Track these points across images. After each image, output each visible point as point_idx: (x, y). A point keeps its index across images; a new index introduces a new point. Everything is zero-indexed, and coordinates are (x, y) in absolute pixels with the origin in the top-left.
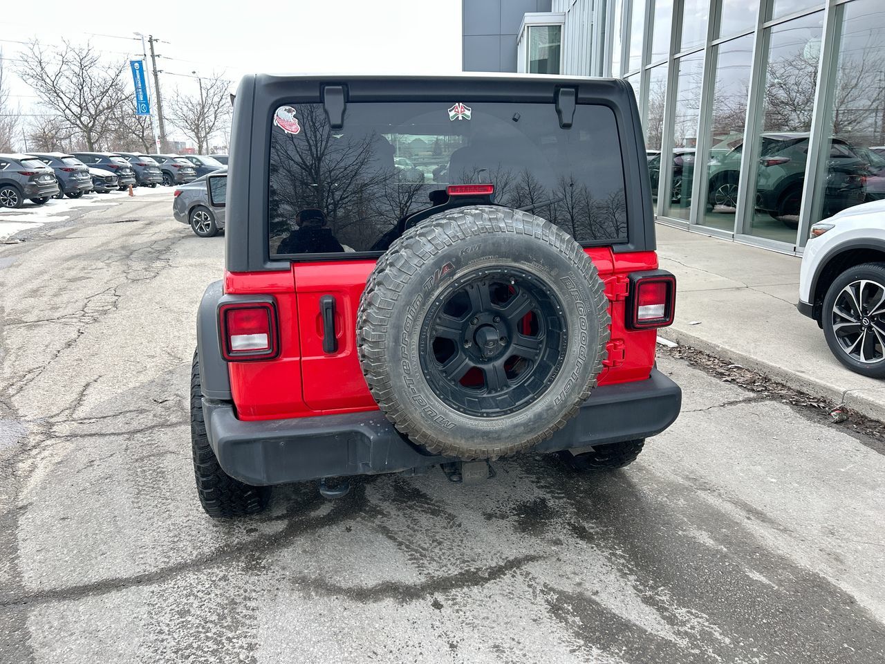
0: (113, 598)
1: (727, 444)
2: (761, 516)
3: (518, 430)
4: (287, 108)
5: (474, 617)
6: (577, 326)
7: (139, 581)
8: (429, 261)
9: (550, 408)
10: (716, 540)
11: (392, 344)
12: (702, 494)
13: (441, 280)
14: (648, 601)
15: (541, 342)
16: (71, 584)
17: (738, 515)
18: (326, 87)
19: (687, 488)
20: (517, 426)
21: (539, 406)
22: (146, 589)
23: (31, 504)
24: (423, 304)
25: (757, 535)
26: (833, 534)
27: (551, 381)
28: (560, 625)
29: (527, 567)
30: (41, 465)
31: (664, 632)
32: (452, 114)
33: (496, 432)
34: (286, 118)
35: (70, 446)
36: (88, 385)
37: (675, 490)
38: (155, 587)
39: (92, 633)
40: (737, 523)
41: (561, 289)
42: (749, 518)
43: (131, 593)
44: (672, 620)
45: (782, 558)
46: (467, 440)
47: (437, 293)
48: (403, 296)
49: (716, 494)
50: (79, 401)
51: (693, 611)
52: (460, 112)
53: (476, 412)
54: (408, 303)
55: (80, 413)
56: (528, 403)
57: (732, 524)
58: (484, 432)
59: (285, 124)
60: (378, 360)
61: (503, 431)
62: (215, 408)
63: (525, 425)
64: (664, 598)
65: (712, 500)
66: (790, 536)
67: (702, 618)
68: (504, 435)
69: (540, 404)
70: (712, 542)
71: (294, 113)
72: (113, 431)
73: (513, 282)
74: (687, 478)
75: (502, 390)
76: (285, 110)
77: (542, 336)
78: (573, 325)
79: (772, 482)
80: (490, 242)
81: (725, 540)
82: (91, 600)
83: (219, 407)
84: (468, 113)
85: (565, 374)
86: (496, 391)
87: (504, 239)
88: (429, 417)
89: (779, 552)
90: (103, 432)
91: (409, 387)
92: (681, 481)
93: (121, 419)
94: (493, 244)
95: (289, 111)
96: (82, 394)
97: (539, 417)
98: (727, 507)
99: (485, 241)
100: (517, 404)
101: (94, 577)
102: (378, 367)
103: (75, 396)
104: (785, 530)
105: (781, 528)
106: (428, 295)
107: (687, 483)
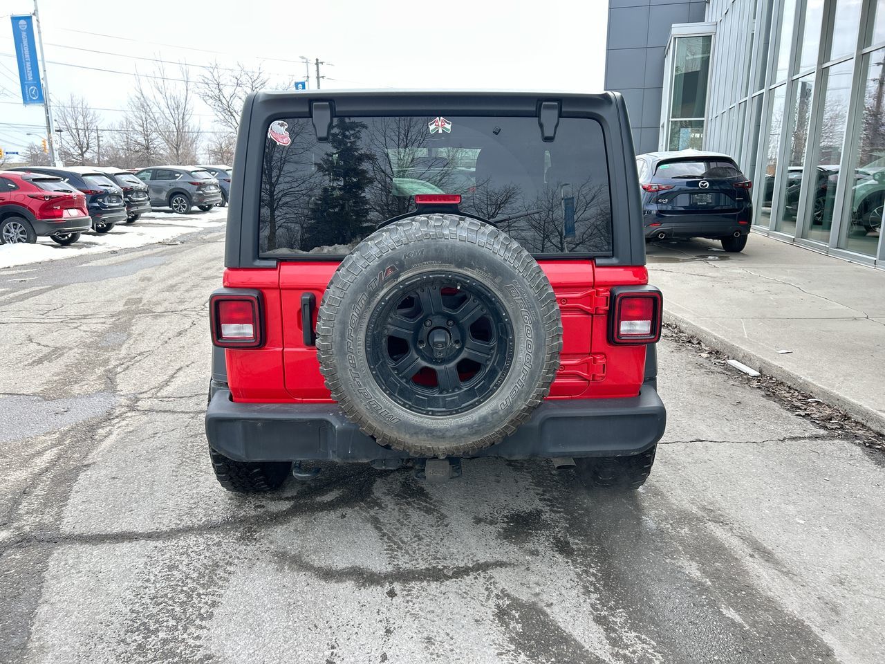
0: (125, 547)
1: (766, 479)
2: (767, 556)
3: (464, 431)
4: (281, 122)
5: (421, 609)
6: (523, 333)
7: (150, 536)
8: (374, 264)
9: (495, 412)
10: (704, 572)
11: (338, 339)
12: (711, 526)
13: (385, 282)
14: (599, 620)
15: (492, 348)
16: (96, 532)
17: (742, 551)
18: (315, 103)
19: (698, 519)
20: (461, 426)
21: (484, 409)
22: (152, 544)
23: (94, 463)
24: (369, 303)
26: (842, 583)
27: (497, 386)
28: (500, 628)
30: (115, 433)
31: (602, 651)
32: (432, 127)
33: (440, 430)
34: (279, 132)
35: (145, 418)
36: (180, 369)
37: (685, 518)
38: (159, 544)
39: (94, 573)
40: (737, 559)
41: (506, 296)
42: (752, 556)
43: (137, 546)
44: (615, 642)
45: (769, 600)
46: (412, 435)
47: (382, 294)
48: (349, 295)
49: (728, 527)
50: (167, 383)
51: (643, 637)
52: (440, 125)
53: (420, 409)
54: (354, 301)
55: (164, 393)
56: (473, 406)
57: (730, 560)
58: (428, 430)
59: (278, 136)
60: (326, 352)
61: (447, 430)
62: (218, 389)
63: (470, 426)
64: (618, 620)
65: (719, 533)
66: (791, 579)
67: (649, 644)
68: (448, 434)
69: (486, 407)
70: (698, 574)
71: (286, 127)
72: (183, 409)
73: (459, 288)
74: (704, 508)
75: (453, 391)
76: (279, 124)
77: (494, 343)
78: (519, 332)
79: (799, 523)
80: (433, 247)
81: (715, 575)
82: (105, 547)
83: (221, 389)
84: (448, 127)
85: (511, 380)
86: (448, 392)
87: (447, 246)
88: (375, 410)
89: (769, 593)
90: (175, 409)
91: (355, 380)
92: (695, 510)
93: (194, 400)
94: (436, 250)
95: (282, 125)
96: (172, 377)
97: (484, 420)
98: (734, 543)
99: (428, 246)
100: (463, 405)
101: (116, 529)
102: (327, 359)
103: (166, 377)
104: (788, 573)
105: (785, 570)
106: (372, 295)
107: (700, 513)
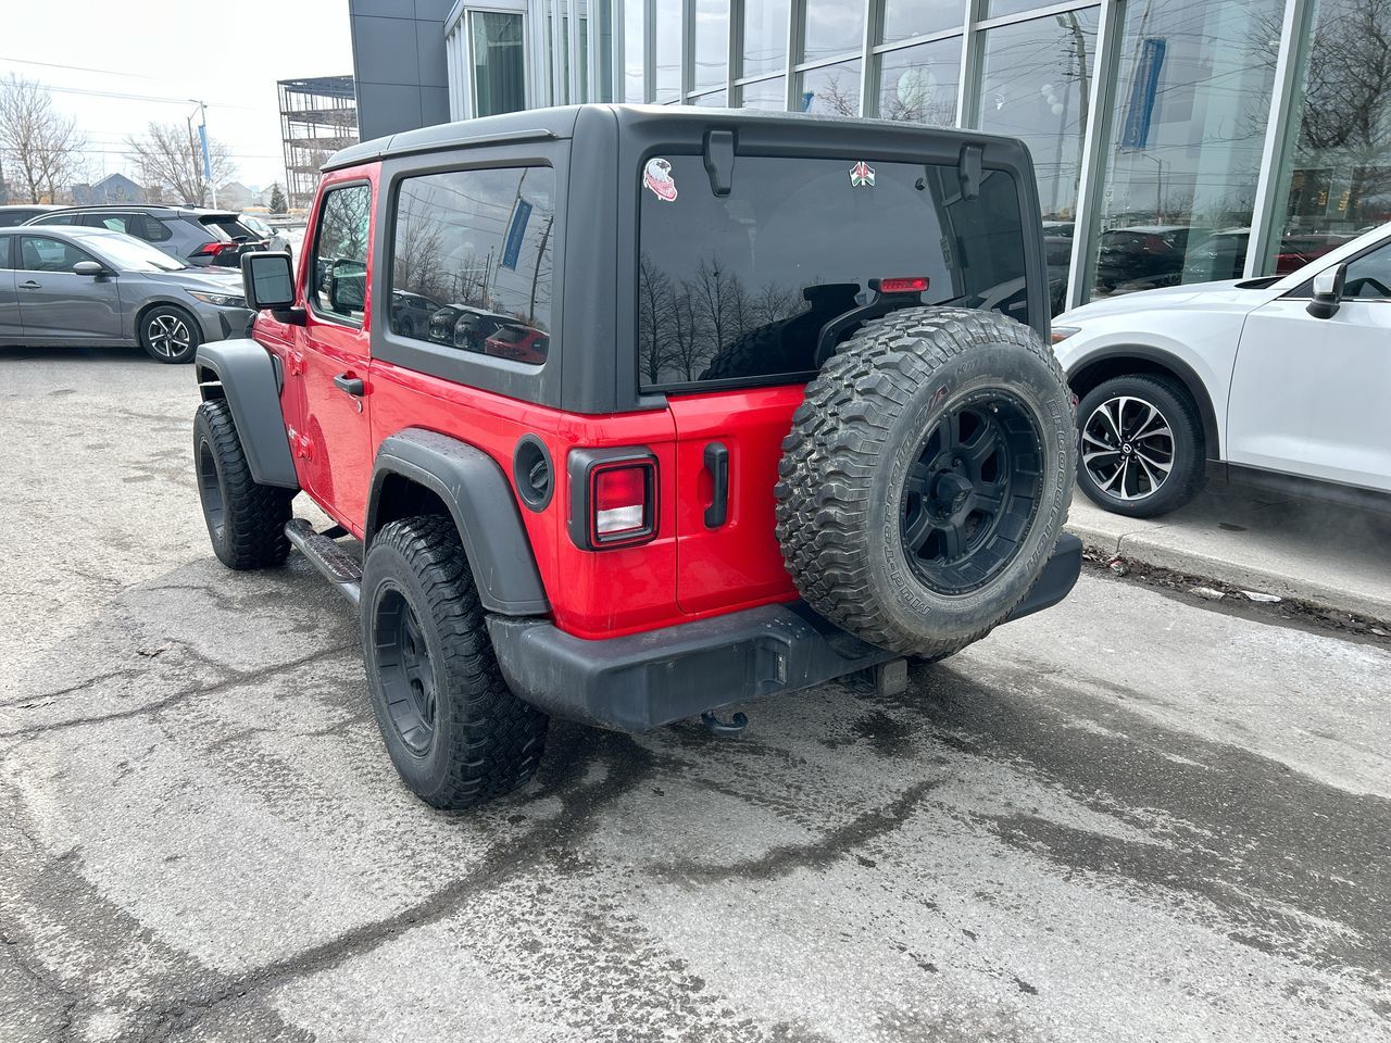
2: (1131, 693)
3: (991, 608)
4: (661, 160)
5: (925, 867)
6: (1056, 464)
7: (412, 919)
8: (923, 384)
9: (1022, 575)
10: (1107, 727)
11: (875, 503)
12: (1051, 678)
13: (933, 410)
14: (1095, 807)
15: (1003, 489)
16: (299, 948)
17: (1109, 696)
18: (713, 132)
19: (1030, 674)
20: (989, 603)
21: (1010, 574)
22: (436, 929)
23: (77, 848)
24: (912, 444)
25: (1143, 714)
26: (1213, 700)
27: (1023, 540)
28: (1027, 854)
29: (933, 796)
30: (25, 785)
31: (1141, 838)
32: (854, 177)
33: (969, 613)
34: (658, 175)
37: (1018, 677)
40: (1114, 705)
41: (1044, 416)
42: (1120, 697)
44: (1136, 822)
45: (1187, 735)
47: (925, 429)
48: (893, 435)
49: (1065, 675)
51: (1149, 808)
52: (862, 174)
53: (947, 589)
54: (898, 445)
56: (999, 571)
57: (1110, 708)
59: (659, 186)
60: (856, 527)
61: (975, 611)
62: (526, 628)
63: (997, 600)
64: (1108, 801)
65: (1066, 683)
66: (1176, 709)
67: (1164, 814)
68: (978, 616)
69: (1012, 570)
70: (1105, 730)
71: (669, 169)
72: (107, 712)
73: (996, 410)
75: (961, 557)
76: (658, 164)
77: (1004, 481)
78: (1051, 463)
79: (1111, 653)
80: (986, 355)
81: (1115, 726)
83: (531, 626)
84: (871, 176)
85: (1038, 529)
86: (954, 560)
87: (1000, 351)
88: (905, 601)
91: (888, 561)
92: (1017, 666)
93: (101, 691)
94: (987, 359)
95: (663, 166)
97: (1011, 588)
98: (1090, 689)
99: (981, 354)
100: (989, 572)
101: (328, 930)
102: (857, 536)
104: (1166, 704)
105: (1160, 702)
106: (916, 431)
107: (1025, 668)
